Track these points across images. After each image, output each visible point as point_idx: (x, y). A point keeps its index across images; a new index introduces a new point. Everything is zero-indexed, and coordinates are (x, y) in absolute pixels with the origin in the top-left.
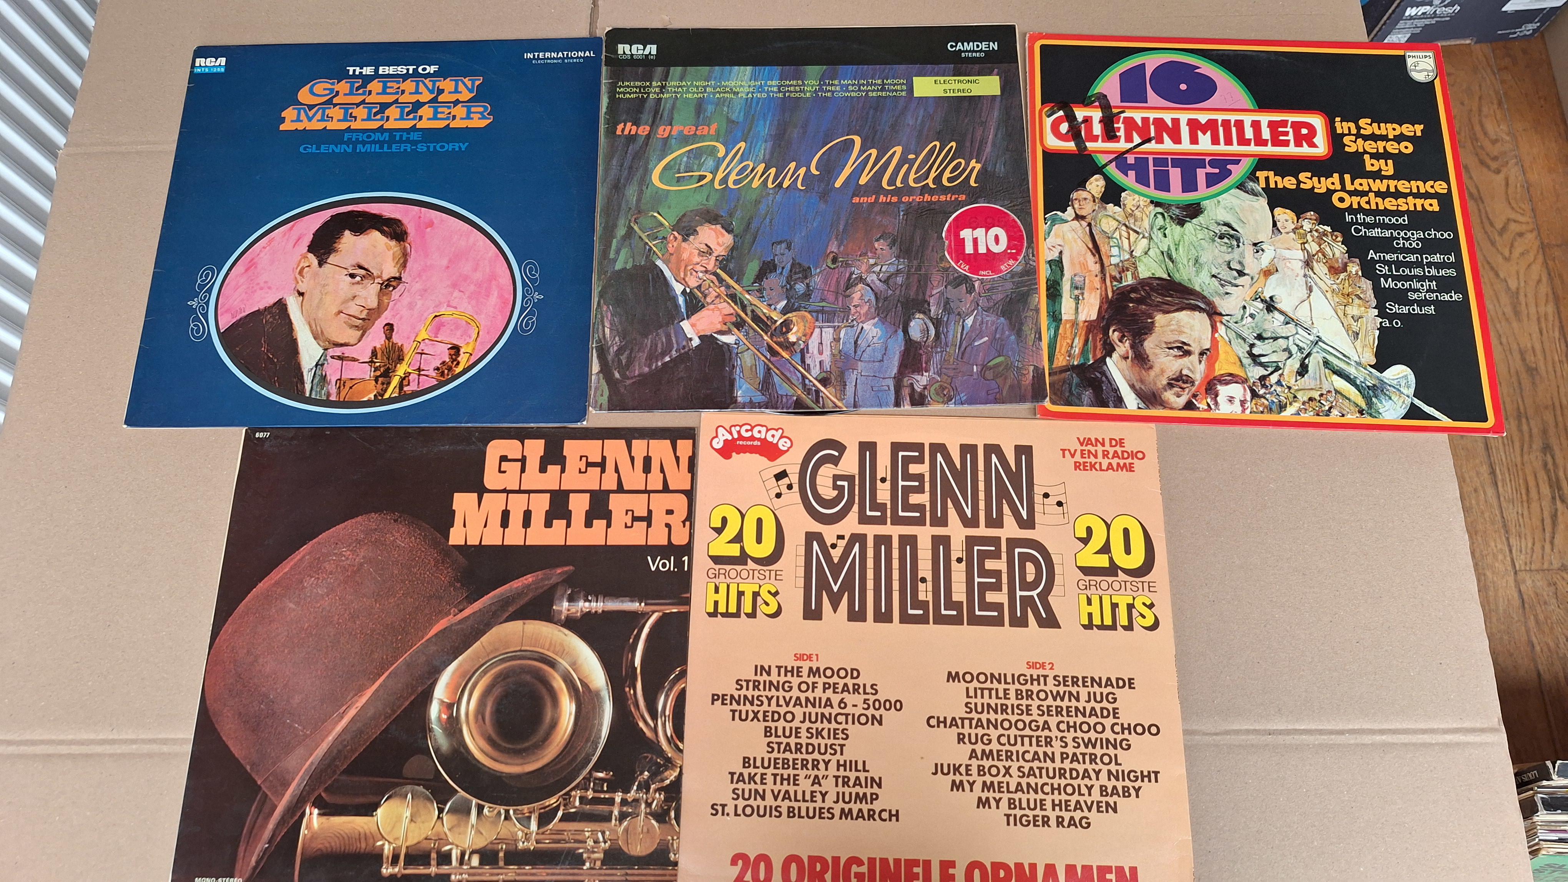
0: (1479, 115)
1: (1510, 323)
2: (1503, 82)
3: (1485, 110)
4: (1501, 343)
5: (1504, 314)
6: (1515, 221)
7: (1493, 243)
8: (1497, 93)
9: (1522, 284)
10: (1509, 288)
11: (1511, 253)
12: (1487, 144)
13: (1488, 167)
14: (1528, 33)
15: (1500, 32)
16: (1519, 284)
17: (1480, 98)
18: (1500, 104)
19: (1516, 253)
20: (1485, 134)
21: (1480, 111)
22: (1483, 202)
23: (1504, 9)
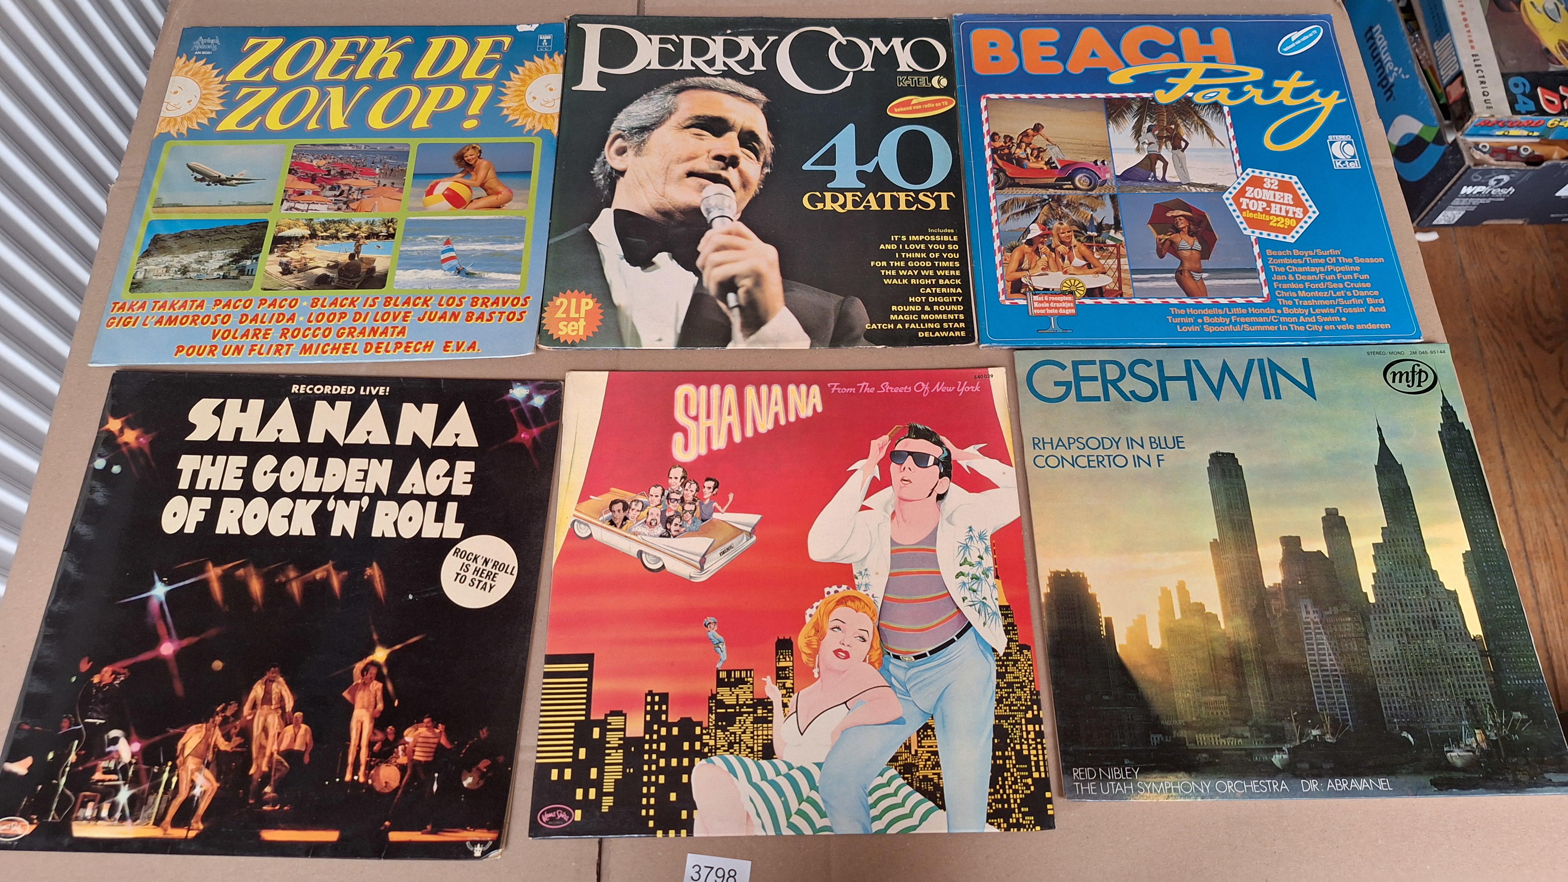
15: (1552, 216)
17: (1534, 277)
21: (1533, 289)
23: (1557, 194)
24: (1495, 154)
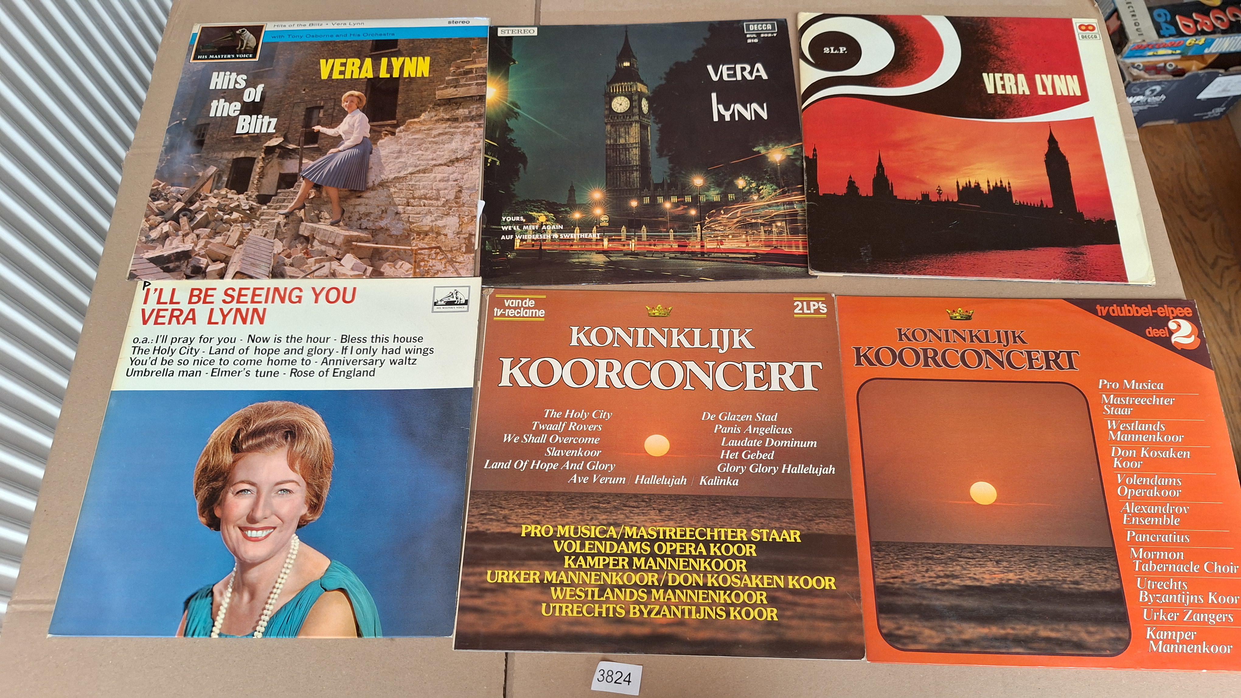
0: (1186, 177)
1: (1227, 338)
2: (1201, 152)
3: (1190, 174)
4: (1222, 353)
5: (1222, 330)
6: (1222, 257)
7: (1207, 275)
8: (1198, 160)
9: (1233, 306)
10: (1222, 309)
12: (1194, 198)
14: (1217, 115)
15: (1196, 115)
16: (1231, 306)
17: (1186, 164)
18: (1201, 169)
19: (1226, 281)
20: (1193, 191)
21: (1186, 174)
23: (1199, 97)
24: (1147, 70)
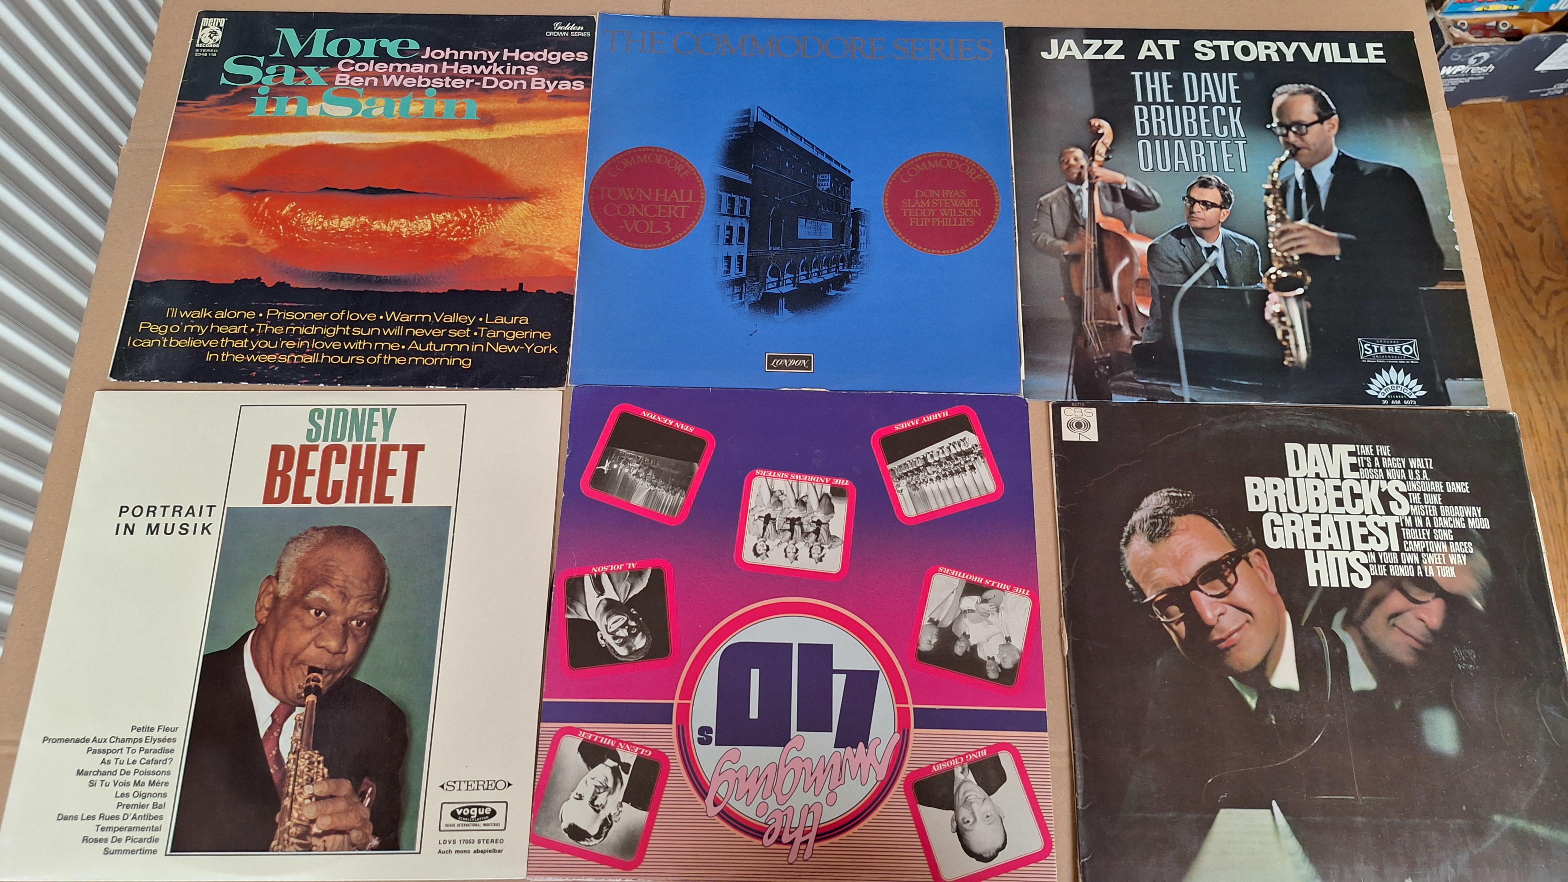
0: (1513, 173)
2: (1534, 140)
3: (1518, 168)
5: (1542, 372)
6: (1550, 279)
7: (1529, 301)
8: (1529, 151)
9: (1560, 342)
10: (1545, 346)
11: (1547, 311)
12: (1520, 201)
13: (1522, 225)
14: (1559, 92)
15: (1531, 91)
18: (1532, 162)
19: (1553, 311)
20: (1519, 191)
21: (1513, 168)
22: (1518, 260)
23: (1538, 69)
24: (1473, 31)
